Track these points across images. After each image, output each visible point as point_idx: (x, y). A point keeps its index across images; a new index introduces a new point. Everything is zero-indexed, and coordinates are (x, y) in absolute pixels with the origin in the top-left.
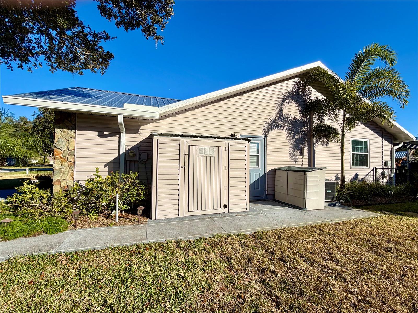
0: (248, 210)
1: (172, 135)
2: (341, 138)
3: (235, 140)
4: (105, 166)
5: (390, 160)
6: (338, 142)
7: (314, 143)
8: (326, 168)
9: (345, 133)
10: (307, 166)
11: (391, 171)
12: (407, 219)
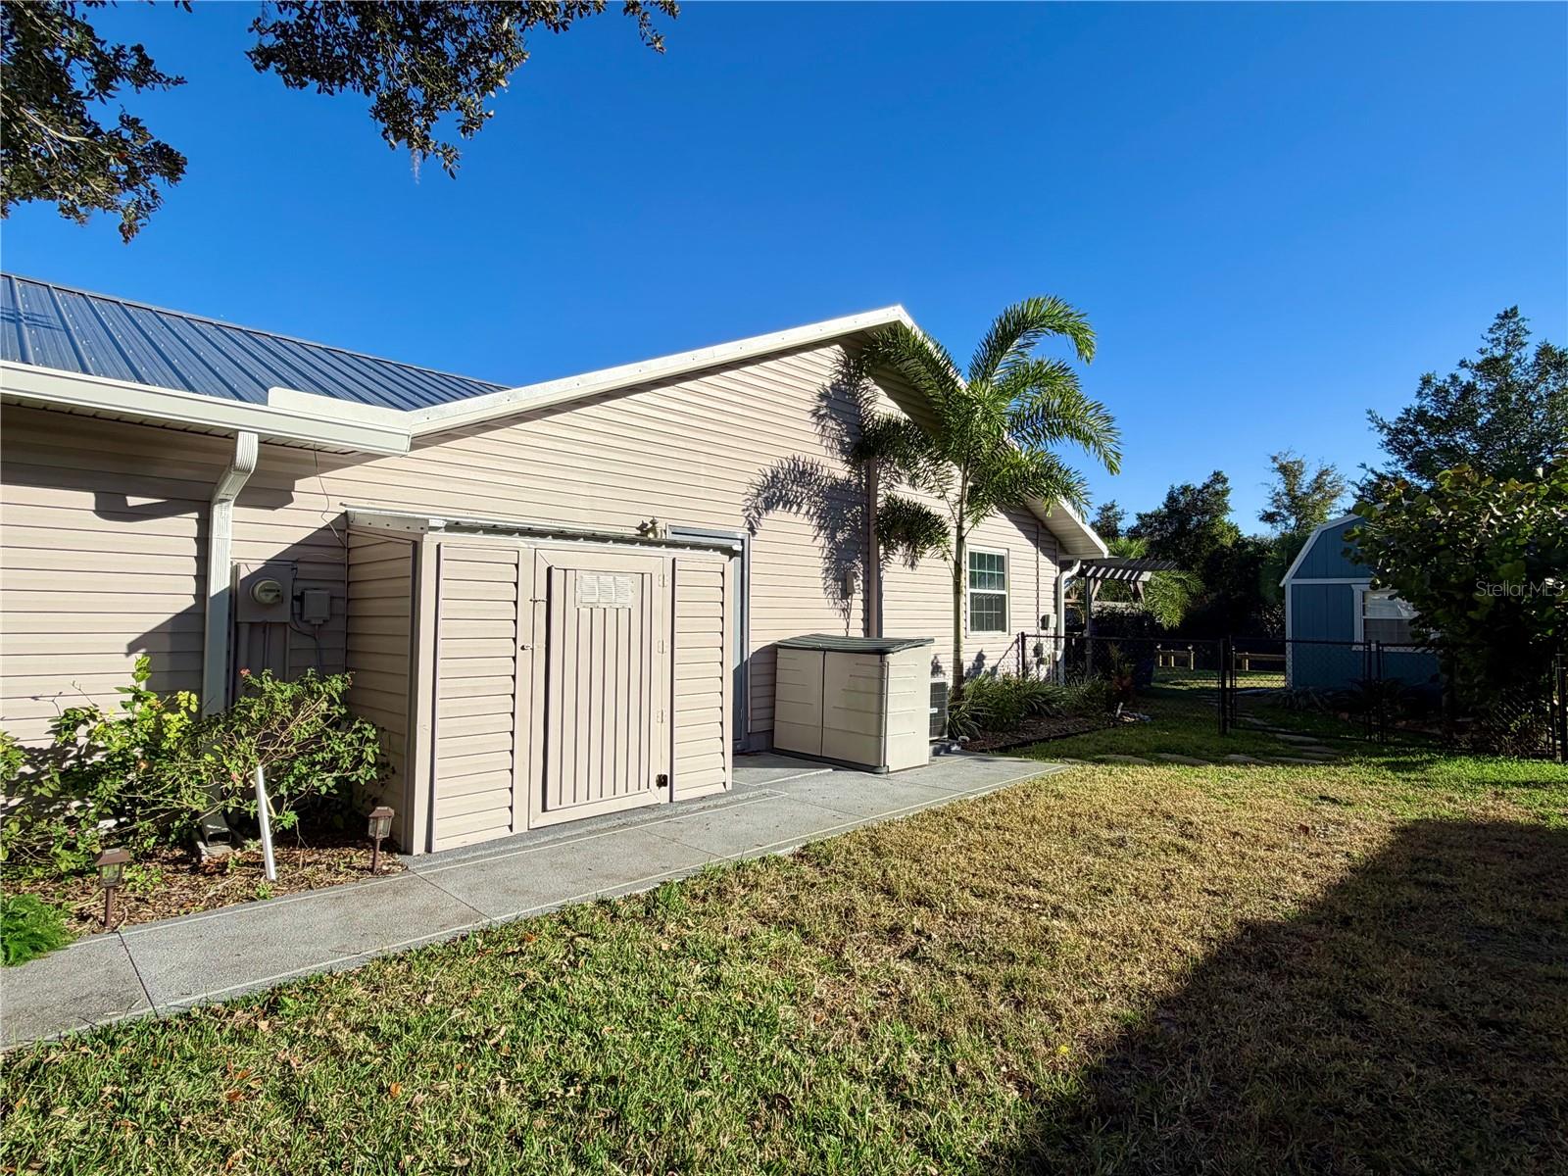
0: (729, 787)
1: (494, 530)
2: (953, 547)
3: (692, 552)
4: (132, 648)
5: (1053, 610)
6: (945, 559)
7: (880, 560)
8: (931, 640)
9: (965, 532)
10: (861, 634)
11: (1056, 642)
12: (1122, 772)
